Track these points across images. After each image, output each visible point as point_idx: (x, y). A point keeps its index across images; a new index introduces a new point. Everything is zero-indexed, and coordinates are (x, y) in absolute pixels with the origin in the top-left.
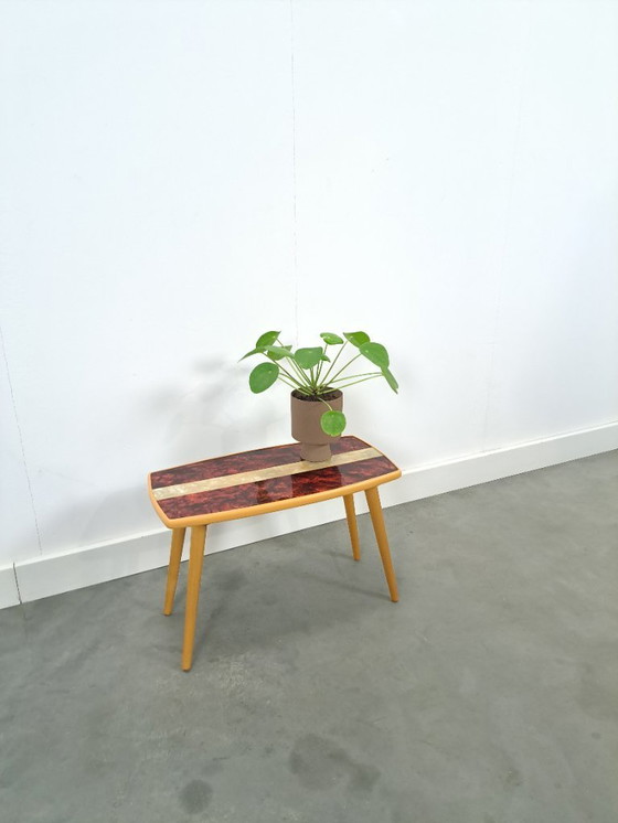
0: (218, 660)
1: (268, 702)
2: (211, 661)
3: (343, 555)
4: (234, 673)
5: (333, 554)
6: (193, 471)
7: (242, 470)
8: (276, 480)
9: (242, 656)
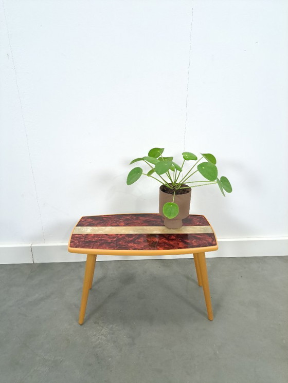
0: (98, 323)
1: (110, 359)
2: (95, 323)
3: (193, 280)
4: (102, 335)
5: (188, 278)
6: (103, 220)
7: (127, 225)
8: (140, 236)
9: (111, 326)
